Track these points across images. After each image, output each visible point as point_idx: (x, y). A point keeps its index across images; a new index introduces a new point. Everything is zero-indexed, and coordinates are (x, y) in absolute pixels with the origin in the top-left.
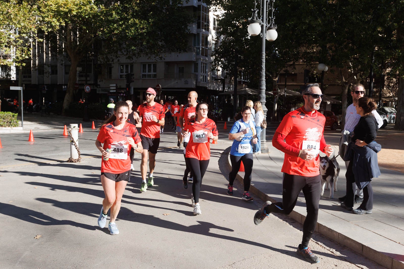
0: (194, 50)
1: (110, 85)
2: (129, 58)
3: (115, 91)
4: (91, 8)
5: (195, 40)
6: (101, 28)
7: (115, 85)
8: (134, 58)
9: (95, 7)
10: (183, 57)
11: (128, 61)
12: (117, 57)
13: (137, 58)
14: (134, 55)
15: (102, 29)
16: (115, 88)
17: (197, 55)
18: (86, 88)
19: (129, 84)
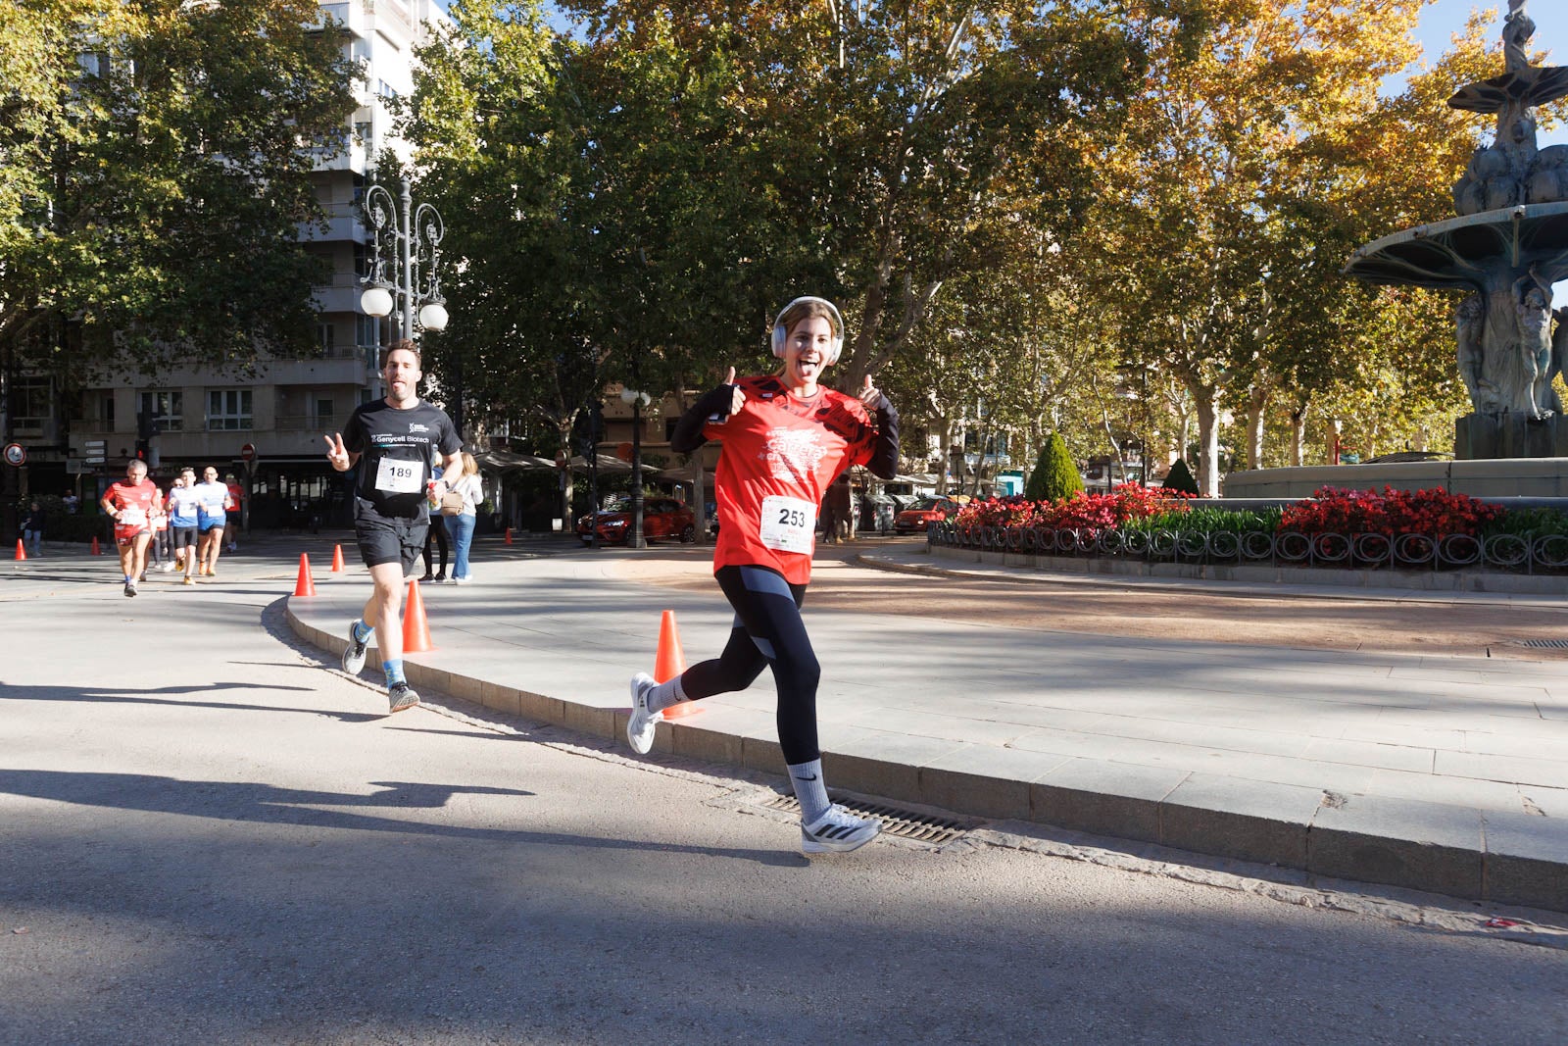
0: (359, 352)
1: (87, 444)
2: (149, 370)
3: (101, 460)
4: (12, 236)
5: (360, 328)
6: (51, 288)
7: (102, 443)
8: (161, 373)
9: (22, 230)
10: (327, 372)
11: (145, 381)
12: (122, 371)
13: (169, 370)
14: (162, 363)
15: (54, 291)
16: (102, 452)
17: (368, 367)
18: (10, 452)
19: (147, 442)
